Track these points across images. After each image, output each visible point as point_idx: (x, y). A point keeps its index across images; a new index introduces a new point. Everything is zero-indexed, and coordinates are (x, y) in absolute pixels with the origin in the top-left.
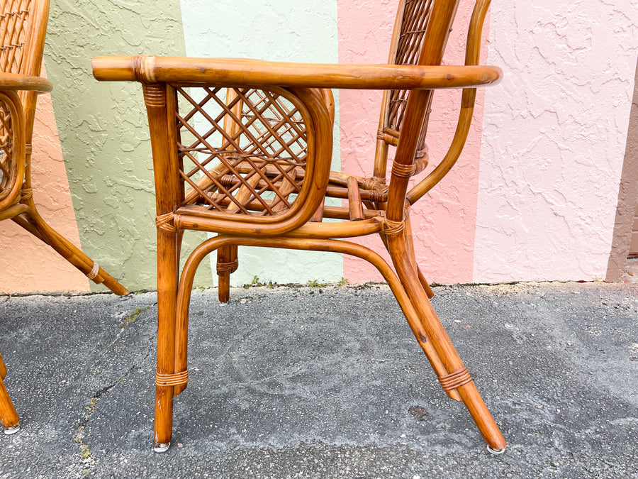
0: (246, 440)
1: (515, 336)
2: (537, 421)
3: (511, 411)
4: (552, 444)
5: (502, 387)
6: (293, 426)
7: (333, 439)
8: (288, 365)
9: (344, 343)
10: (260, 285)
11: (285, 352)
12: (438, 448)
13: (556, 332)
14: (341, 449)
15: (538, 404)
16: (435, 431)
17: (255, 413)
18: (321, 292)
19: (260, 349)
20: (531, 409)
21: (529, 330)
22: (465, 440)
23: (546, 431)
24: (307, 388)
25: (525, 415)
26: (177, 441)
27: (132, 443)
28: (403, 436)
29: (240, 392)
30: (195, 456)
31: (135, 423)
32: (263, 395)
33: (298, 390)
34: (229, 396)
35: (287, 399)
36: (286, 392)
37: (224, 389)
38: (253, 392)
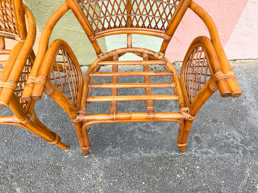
0: (144, 153)
2: (235, 143)
3: (228, 138)
4: (238, 152)
5: (225, 127)
6: (158, 147)
7: (171, 152)
12: (204, 155)
13: (247, 94)
15: (236, 134)
16: (203, 148)
17: (144, 141)
18: (155, 68)
19: (138, 106)
20: (234, 138)
22: (212, 152)
23: (237, 147)
24: (159, 128)
25: (231, 140)
26: (122, 153)
27: (108, 154)
28: (193, 150)
29: (137, 131)
30: (130, 159)
31: (106, 145)
32: (145, 132)
33: (156, 130)
34: (133, 132)
35: (153, 134)
36: (153, 130)
37: (131, 129)
38: (141, 130)
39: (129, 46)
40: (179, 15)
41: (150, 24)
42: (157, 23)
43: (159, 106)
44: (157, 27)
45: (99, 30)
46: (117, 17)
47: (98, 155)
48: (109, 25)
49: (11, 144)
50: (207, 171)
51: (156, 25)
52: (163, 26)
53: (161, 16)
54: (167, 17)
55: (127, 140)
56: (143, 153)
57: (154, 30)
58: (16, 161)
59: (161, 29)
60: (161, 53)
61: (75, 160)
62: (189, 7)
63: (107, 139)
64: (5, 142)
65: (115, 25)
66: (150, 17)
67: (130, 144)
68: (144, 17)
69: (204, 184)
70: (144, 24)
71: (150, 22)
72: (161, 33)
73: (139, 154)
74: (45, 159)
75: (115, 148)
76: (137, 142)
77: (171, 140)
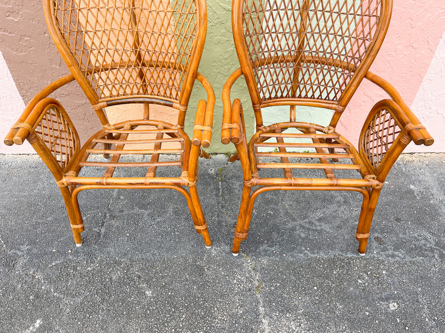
0: (311, 254)
1: (415, 194)
2: (428, 245)
3: (418, 240)
4: (434, 256)
5: (413, 227)
6: (328, 247)
7: (346, 254)
8: (314, 212)
9: (335, 197)
11: (309, 203)
12: (390, 258)
13: (434, 191)
14: (351, 258)
15: (429, 236)
16: (387, 250)
17: (309, 239)
18: (312, 159)
19: (296, 200)
20: (426, 239)
21: (422, 190)
22: (400, 255)
23: (432, 250)
24: (326, 225)
25: (423, 242)
26: (281, 253)
27: (263, 253)
28: (375, 252)
29: (298, 228)
30: (293, 260)
31: (259, 243)
32: (309, 229)
33: (323, 227)
34: (293, 229)
35: (320, 232)
36: (318, 228)
37: (290, 225)
38: (304, 227)
39: (293, 120)
40: (355, 83)
41: (321, 95)
42: (328, 94)
43: (324, 201)
44: (329, 98)
45: (265, 99)
46: (286, 86)
47: (250, 254)
48: (276, 95)
49: (135, 238)
50: (397, 277)
51: (328, 96)
52: (335, 96)
53: (334, 86)
54: (341, 87)
55: (287, 239)
56: (309, 254)
57: (325, 101)
58: (143, 259)
59: (333, 100)
60: (331, 128)
61: (221, 259)
62: (365, 76)
63: (260, 236)
64: (127, 236)
65: (282, 95)
66: (321, 87)
67: (292, 243)
68: (315, 87)
69: (396, 292)
70: (313, 95)
71: (321, 93)
72: (332, 104)
73: (305, 254)
74: (182, 257)
75: (272, 246)
76: (300, 240)
77: (344, 239)
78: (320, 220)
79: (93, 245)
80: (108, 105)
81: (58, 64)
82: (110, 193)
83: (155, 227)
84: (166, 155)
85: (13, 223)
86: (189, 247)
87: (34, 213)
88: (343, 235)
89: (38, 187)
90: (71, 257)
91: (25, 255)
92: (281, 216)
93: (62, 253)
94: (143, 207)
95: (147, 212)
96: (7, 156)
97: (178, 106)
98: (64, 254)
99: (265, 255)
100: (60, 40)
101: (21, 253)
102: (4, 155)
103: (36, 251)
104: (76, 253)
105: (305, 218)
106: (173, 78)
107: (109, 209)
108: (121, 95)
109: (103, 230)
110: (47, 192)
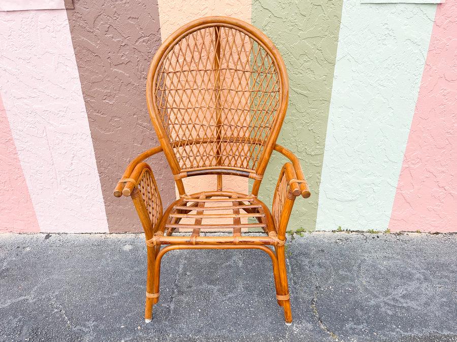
0: (404, 332)
6: (420, 324)
7: (442, 331)
8: (395, 289)
9: (414, 274)
10: (341, 231)
11: (387, 280)
14: (448, 336)
17: (398, 317)
18: (378, 237)
19: (373, 277)
24: (413, 303)
26: (371, 331)
27: (351, 332)
29: (382, 304)
30: (386, 339)
31: (344, 320)
32: (394, 306)
33: (410, 304)
34: (378, 306)
35: (408, 309)
36: (405, 305)
37: (372, 302)
38: (388, 305)
43: (402, 277)
47: (336, 332)
49: (207, 314)
55: (373, 316)
56: (402, 332)
58: (219, 336)
61: (305, 337)
63: (343, 314)
64: (199, 312)
67: (380, 320)
73: (397, 332)
74: (262, 335)
75: (359, 324)
76: (388, 318)
77: (435, 316)
78: (404, 297)
79: (164, 321)
80: (189, 176)
81: (140, 143)
82: (176, 269)
83: (228, 303)
84: (227, 234)
85: (77, 299)
86: (267, 324)
87: (99, 289)
88: (433, 312)
89: (102, 263)
90: (141, 334)
91: (91, 332)
92: (361, 293)
93: (131, 329)
94: (211, 282)
95: (216, 288)
96: (69, 235)
97: (254, 175)
98: (133, 330)
99: (354, 333)
100: (156, 115)
101: (87, 329)
102: (66, 234)
103: (103, 327)
104: (146, 329)
105: (387, 295)
106: (251, 150)
107: (176, 285)
108: (200, 167)
109: (172, 306)
110: (111, 268)
